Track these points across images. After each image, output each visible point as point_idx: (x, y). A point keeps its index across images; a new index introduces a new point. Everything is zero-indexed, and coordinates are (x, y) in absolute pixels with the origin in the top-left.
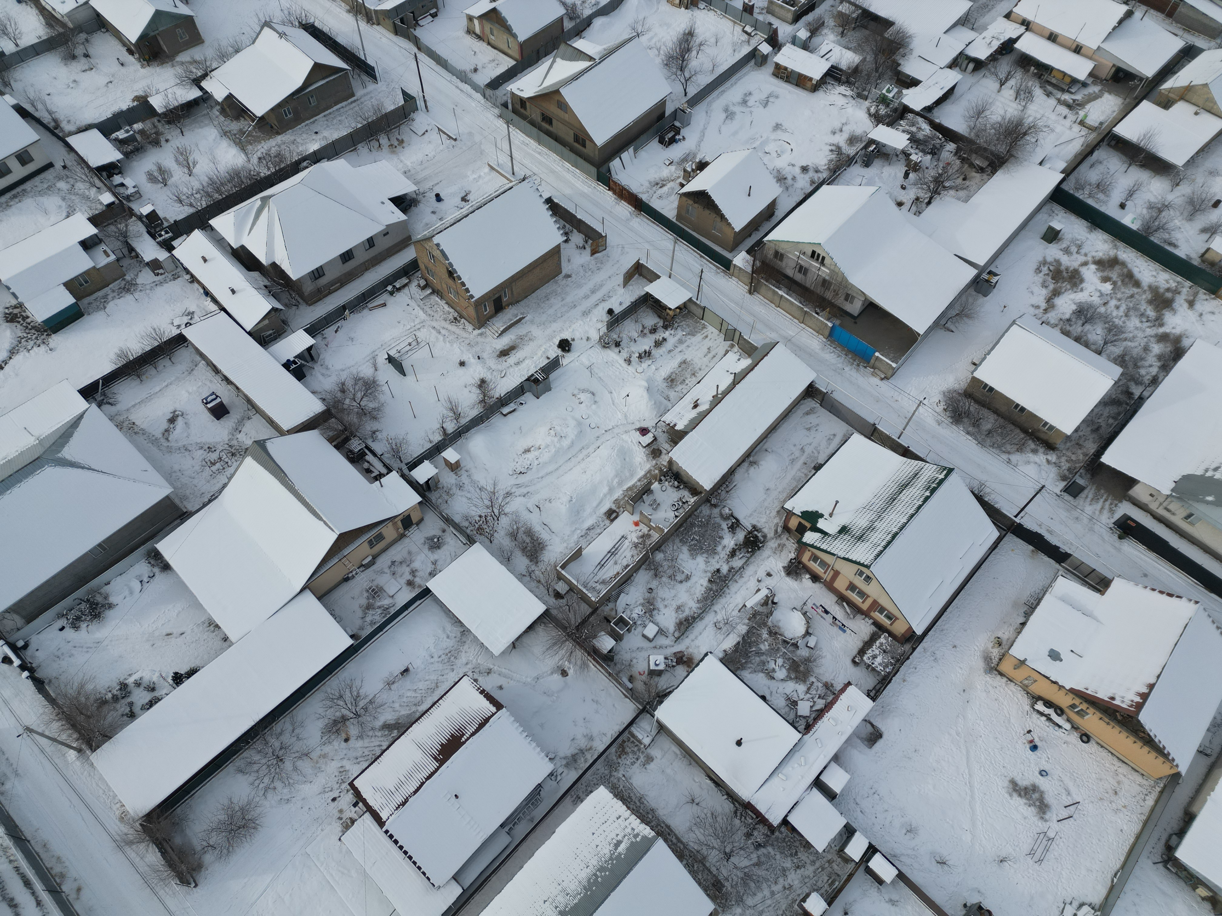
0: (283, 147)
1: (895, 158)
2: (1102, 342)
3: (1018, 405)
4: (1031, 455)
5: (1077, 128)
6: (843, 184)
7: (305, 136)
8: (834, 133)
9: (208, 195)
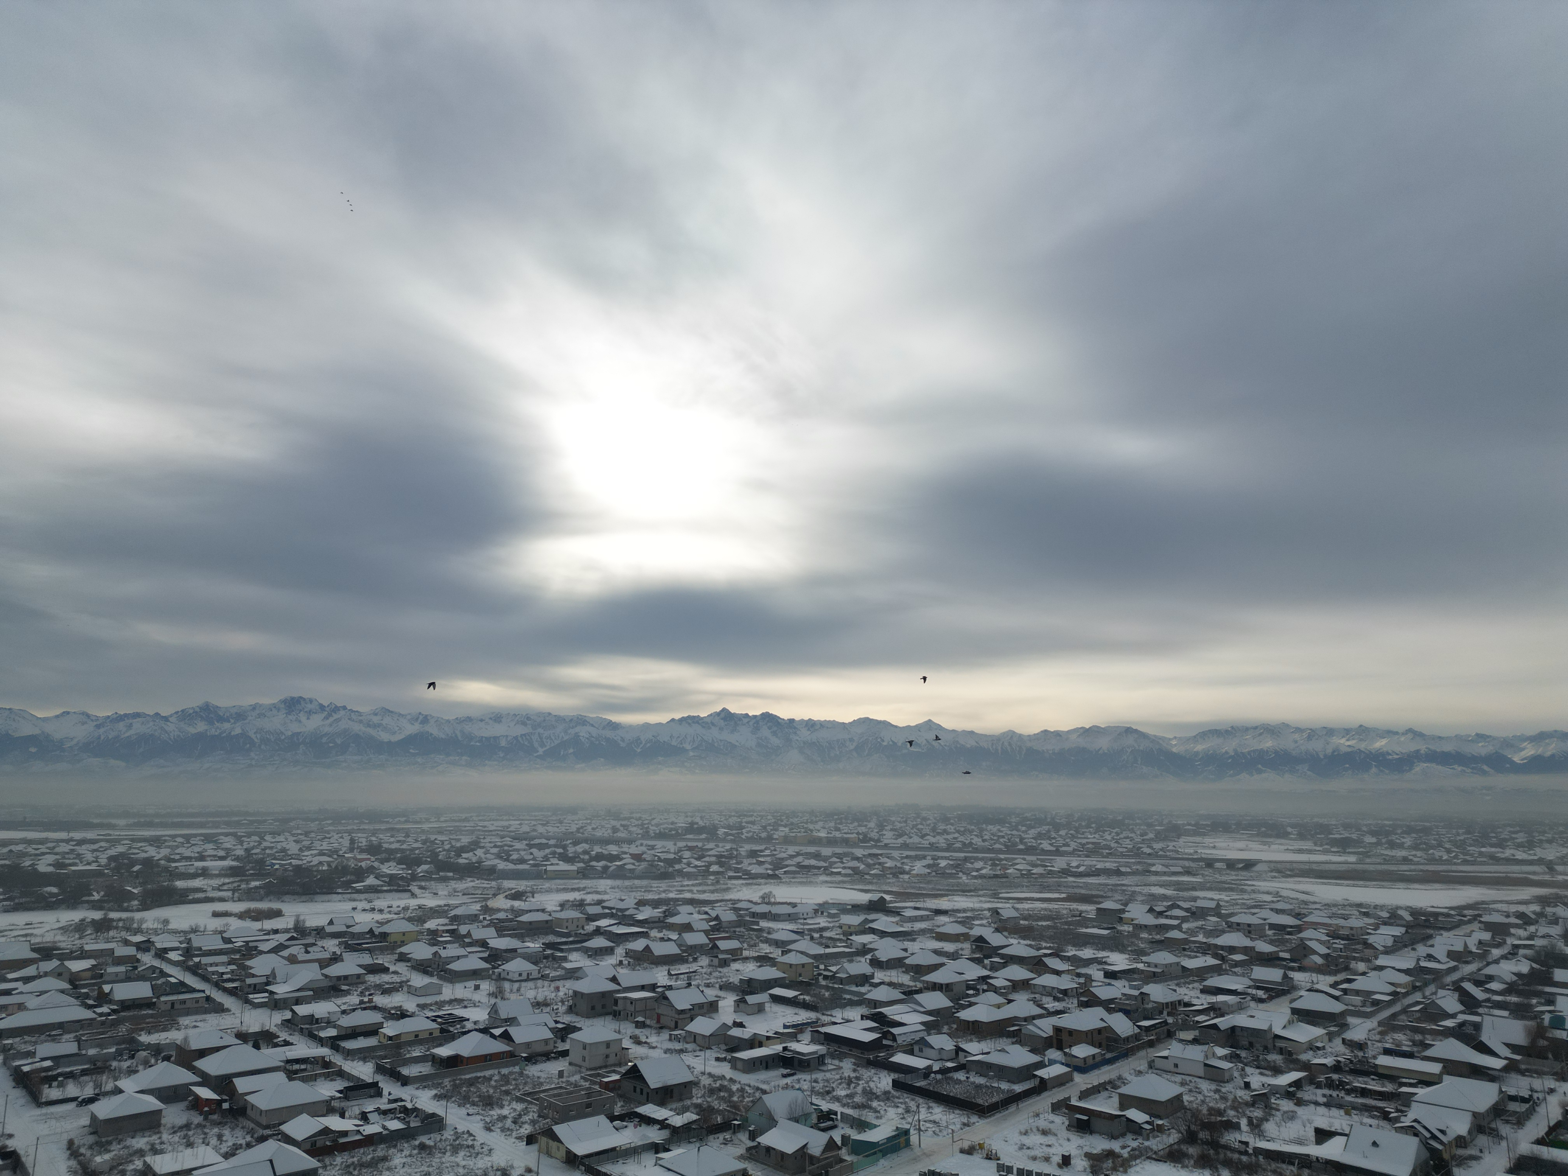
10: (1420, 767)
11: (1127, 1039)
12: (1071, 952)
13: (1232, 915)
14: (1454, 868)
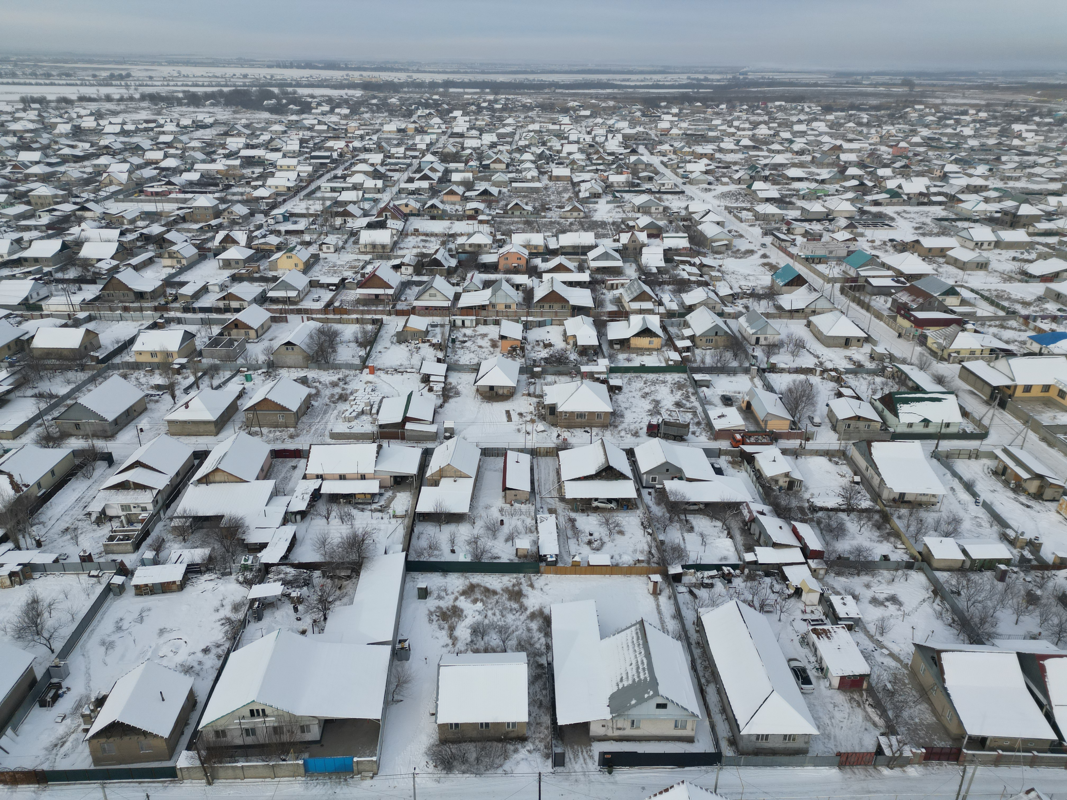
1: (279, 603)
2: (501, 643)
3: (482, 724)
4: (515, 756)
5: (393, 521)
6: (247, 644)
8: (218, 610)
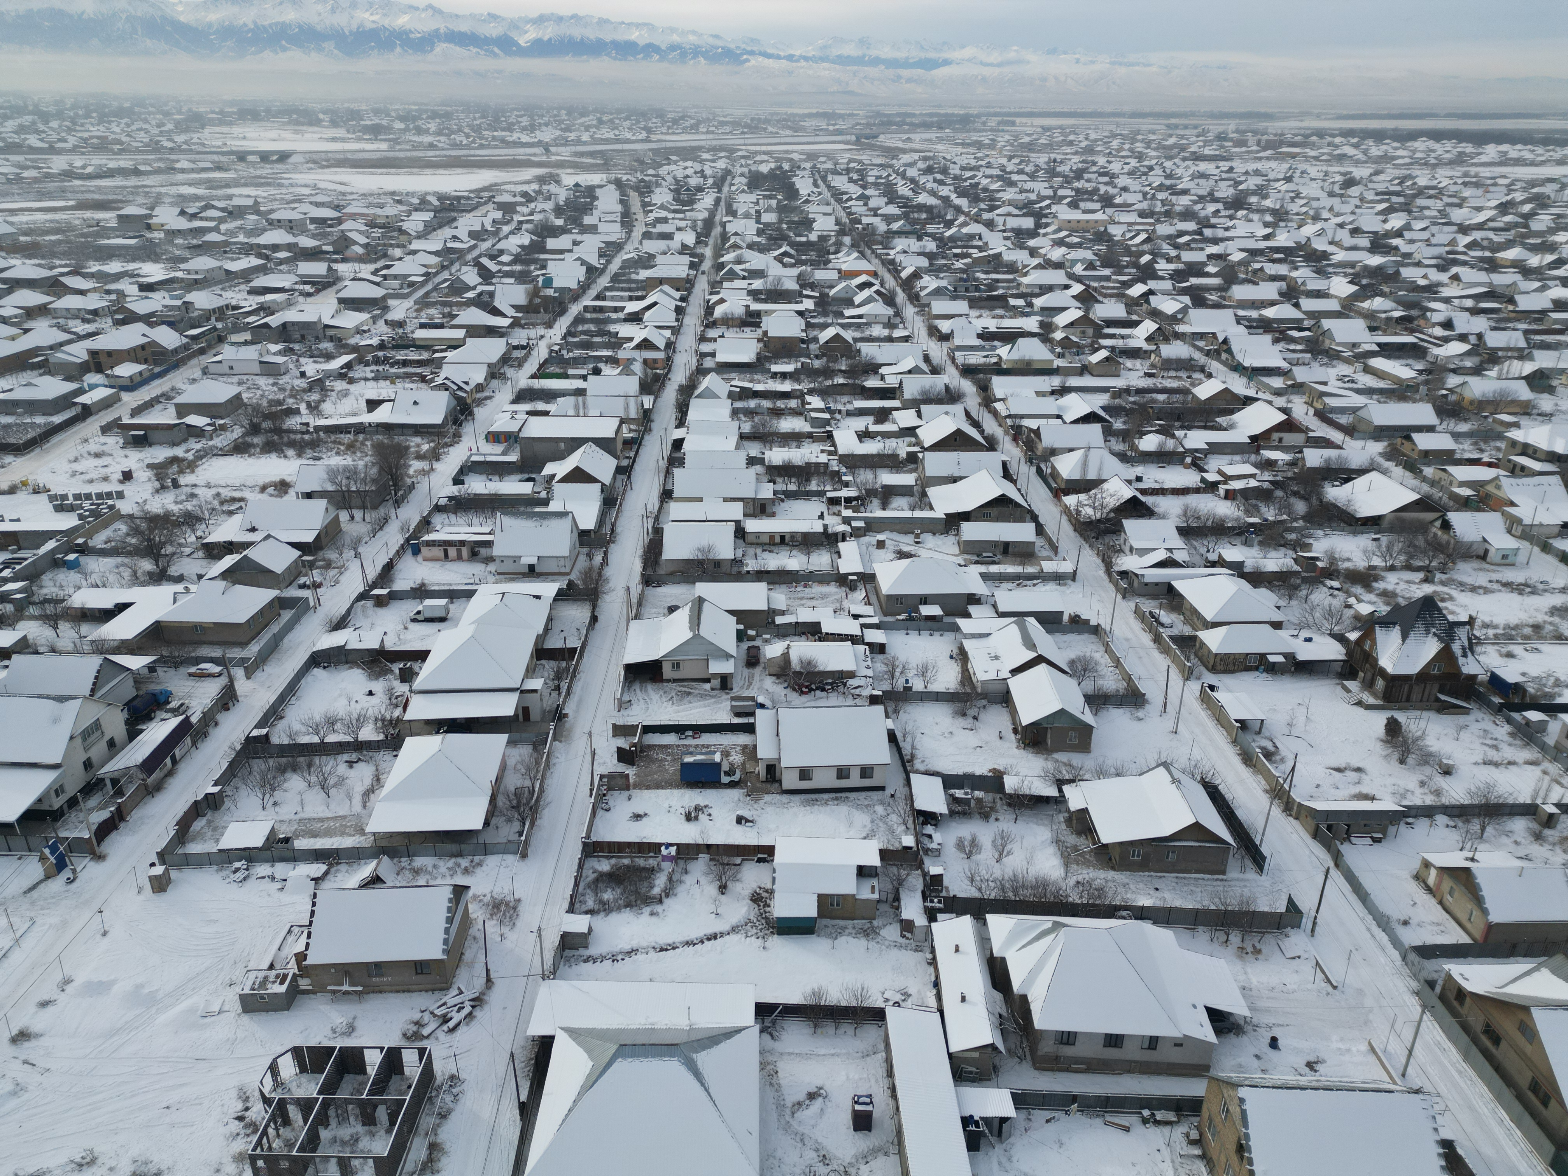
0: (1110, 884)
7: (1141, 885)
9: (1003, 888)
10: (441, 47)
11: (176, 351)
12: (94, 267)
13: (272, 211)
14: (472, 152)
